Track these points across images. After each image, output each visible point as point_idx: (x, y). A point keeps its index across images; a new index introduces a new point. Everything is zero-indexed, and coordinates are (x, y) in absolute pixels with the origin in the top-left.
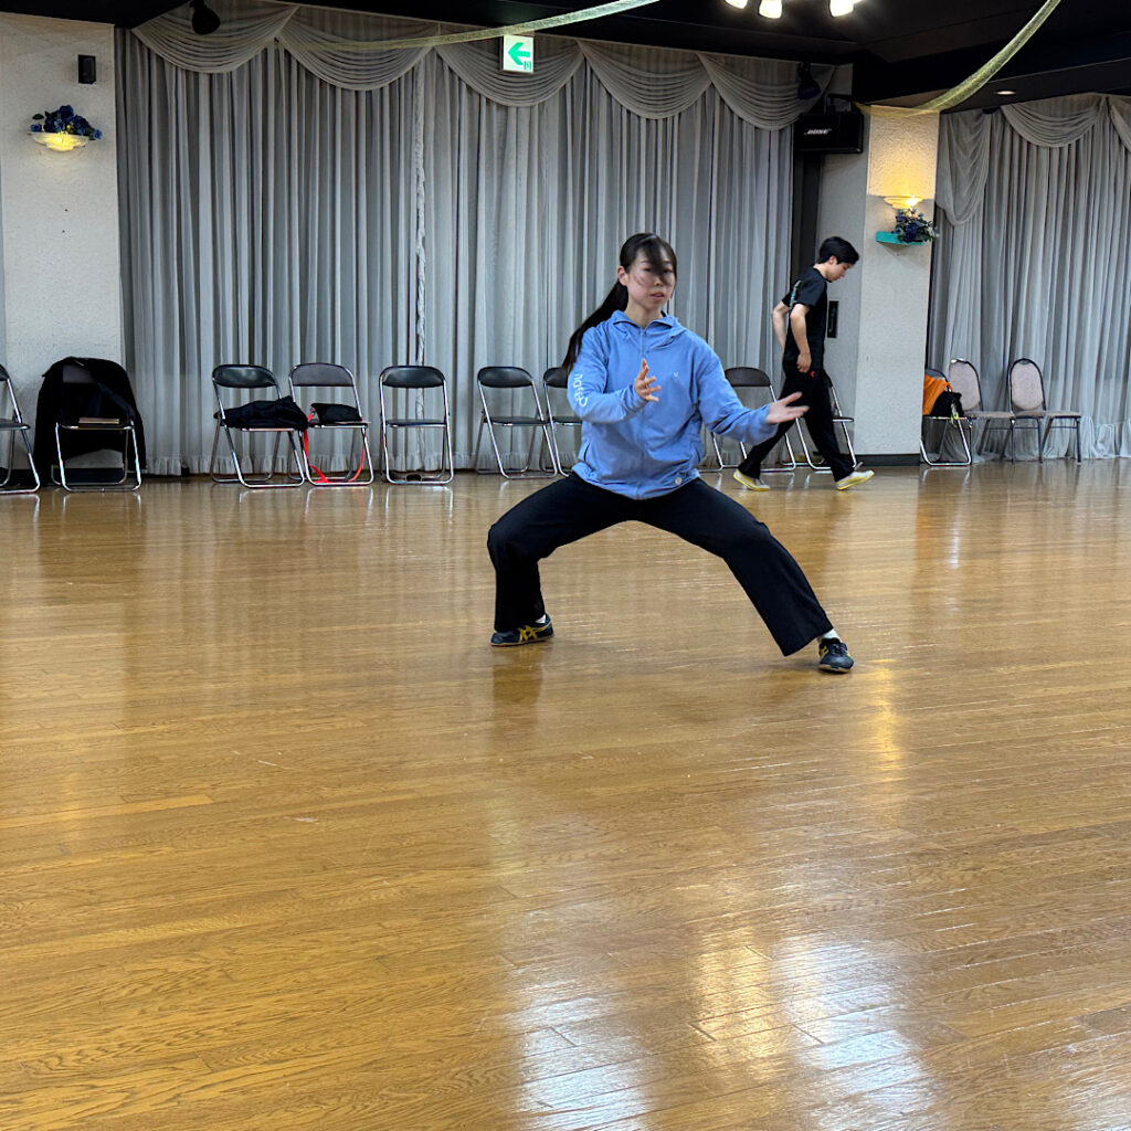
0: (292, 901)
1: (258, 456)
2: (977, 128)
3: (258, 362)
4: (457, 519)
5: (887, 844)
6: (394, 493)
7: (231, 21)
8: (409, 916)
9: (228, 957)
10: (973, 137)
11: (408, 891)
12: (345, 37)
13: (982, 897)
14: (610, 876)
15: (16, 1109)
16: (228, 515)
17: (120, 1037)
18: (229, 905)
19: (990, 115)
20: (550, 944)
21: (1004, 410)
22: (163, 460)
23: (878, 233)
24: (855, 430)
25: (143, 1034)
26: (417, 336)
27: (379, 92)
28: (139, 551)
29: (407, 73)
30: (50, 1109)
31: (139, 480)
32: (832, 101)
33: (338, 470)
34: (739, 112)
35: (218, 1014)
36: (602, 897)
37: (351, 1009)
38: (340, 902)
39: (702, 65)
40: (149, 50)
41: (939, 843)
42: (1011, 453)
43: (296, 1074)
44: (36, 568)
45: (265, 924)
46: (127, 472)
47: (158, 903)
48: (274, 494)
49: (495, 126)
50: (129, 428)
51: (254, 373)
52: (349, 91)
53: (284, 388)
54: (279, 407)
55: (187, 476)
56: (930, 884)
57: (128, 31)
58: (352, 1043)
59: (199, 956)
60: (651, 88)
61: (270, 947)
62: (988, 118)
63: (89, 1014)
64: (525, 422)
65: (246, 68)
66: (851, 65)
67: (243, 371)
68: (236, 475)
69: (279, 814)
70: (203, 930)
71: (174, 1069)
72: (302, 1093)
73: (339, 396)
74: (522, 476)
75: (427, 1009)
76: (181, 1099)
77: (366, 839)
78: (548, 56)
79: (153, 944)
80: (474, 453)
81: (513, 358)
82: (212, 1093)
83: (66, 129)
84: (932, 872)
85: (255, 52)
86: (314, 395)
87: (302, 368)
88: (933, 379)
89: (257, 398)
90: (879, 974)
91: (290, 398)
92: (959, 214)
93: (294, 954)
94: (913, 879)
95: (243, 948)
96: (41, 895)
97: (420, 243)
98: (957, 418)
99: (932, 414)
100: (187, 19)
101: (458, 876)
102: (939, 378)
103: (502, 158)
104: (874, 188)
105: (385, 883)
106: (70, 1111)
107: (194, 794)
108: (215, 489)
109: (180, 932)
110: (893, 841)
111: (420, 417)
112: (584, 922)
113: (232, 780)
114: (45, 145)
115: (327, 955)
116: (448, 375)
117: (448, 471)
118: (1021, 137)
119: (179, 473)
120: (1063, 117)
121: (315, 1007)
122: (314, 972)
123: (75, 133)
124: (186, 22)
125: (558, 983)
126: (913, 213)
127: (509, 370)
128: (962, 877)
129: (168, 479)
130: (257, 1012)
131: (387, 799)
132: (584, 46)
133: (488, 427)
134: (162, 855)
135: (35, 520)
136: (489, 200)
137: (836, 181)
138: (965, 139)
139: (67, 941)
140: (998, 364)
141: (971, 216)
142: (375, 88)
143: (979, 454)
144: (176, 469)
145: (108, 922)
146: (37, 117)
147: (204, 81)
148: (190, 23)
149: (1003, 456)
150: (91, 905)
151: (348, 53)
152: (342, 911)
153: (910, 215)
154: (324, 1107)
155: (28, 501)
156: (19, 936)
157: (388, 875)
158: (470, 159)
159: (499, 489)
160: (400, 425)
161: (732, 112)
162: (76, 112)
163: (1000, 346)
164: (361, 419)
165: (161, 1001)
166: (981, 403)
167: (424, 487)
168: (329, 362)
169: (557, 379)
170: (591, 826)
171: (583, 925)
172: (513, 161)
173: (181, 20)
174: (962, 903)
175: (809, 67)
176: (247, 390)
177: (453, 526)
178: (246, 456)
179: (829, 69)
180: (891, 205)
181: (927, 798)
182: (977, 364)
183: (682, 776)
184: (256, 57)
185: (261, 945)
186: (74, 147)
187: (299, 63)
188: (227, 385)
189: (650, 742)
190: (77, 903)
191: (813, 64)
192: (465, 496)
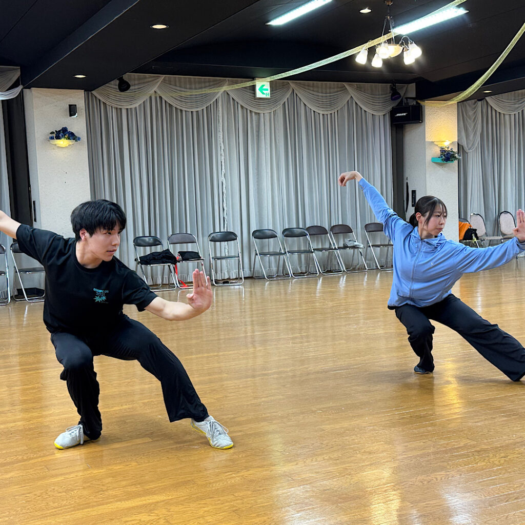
0: (193, 486)
1: (155, 277)
2: (474, 108)
3: (153, 234)
4: (246, 301)
5: (463, 447)
6: (217, 290)
7: (135, 85)
8: (246, 490)
9: (166, 513)
10: (473, 112)
11: (244, 479)
12: (191, 88)
13: (509, 470)
14: (336, 468)
18: (163, 490)
20: (312, 501)
21: (498, 236)
23: (432, 158)
26: (224, 218)
29: (214, 102)
32: (407, 101)
34: (364, 108)
36: (333, 478)
38: (214, 485)
39: (346, 88)
40: (99, 100)
41: (487, 445)
45: (183, 497)
47: (133, 489)
48: (163, 294)
49: (254, 122)
51: (152, 240)
52: (188, 112)
53: (166, 245)
54: (164, 254)
56: (485, 465)
57: (90, 93)
59: (154, 513)
60: (324, 100)
61: (185, 508)
62: (480, 103)
64: (275, 254)
65: (142, 106)
66: (414, 84)
67: (147, 239)
69: (182, 445)
70: (154, 501)
73: (190, 248)
74: (275, 279)
78: (276, 90)
79: (133, 508)
80: (252, 270)
81: (268, 225)
83: (65, 137)
84: (485, 460)
85: (146, 98)
86: (179, 248)
87: (173, 236)
88: (463, 223)
89: (153, 251)
90: (465, 509)
91: (168, 250)
92: (470, 146)
93: (196, 510)
94: (477, 463)
95: (173, 508)
96: (81, 488)
97: (223, 176)
98: (475, 240)
99: (464, 239)
100: (116, 85)
101: (266, 470)
102: (466, 223)
103: (258, 136)
104: (429, 137)
105: (234, 475)
107: (144, 437)
109: (144, 502)
110: (465, 445)
111: (227, 255)
112: (326, 490)
113: (159, 430)
114: (56, 145)
115: (210, 511)
116: (239, 234)
117: (241, 278)
118: (496, 111)
120: (514, 100)
122: (206, 518)
123: (69, 139)
124: (115, 87)
125: (317, 519)
126: (448, 148)
127: (266, 231)
128: (499, 462)
132: (292, 84)
133: (258, 257)
134: (132, 466)
136: (253, 156)
137: (411, 135)
138: (469, 113)
139: (95, 508)
140: (493, 214)
141: (475, 148)
142: (200, 109)
145: (111, 499)
146: (52, 133)
147: (124, 112)
148: (117, 87)
150: (104, 491)
151: (188, 95)
152: (215, 489)
153: (447, 149)
156: (74, 507)
157: (235, 471)
158: (244, 135)
159: (265, 285)
160: (218, 259)
161: (361, 108)
162: (69, 130)
164: (200, 257)
166: (486, 233)
167: (230, 287)
168: (185, 232)
169: (289, 233)
170: (324, 444)
171: (326, 492)
172: (263, 137)
173: (113, 86)
174: (500, 474)
175: (395, 86)
176: (149, 247)
177: (245, 305)
178: (150, 277)
179: (405, 86)
180: (437, 145)
181: (479, 424)
182: (483, 215)
183: (364, 419)
184: (147, 100)
185: (181, 507)
186: (69, 145)
187: (165, 101)
188: (140, 245)
189: (347, 403)
190: (97, 491)
191: (397, 84)
192: (249, 290)
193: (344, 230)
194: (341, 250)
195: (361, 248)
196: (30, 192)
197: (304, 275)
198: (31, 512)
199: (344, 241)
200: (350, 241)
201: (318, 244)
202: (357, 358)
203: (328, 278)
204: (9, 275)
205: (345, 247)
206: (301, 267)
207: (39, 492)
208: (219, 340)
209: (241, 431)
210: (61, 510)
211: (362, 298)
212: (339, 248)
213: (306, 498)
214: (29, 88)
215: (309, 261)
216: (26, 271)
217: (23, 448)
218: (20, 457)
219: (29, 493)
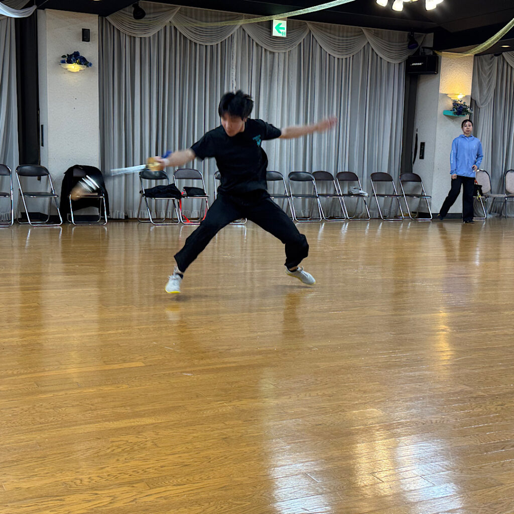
0: (183, 411)
1: (158, 210)
2: (491, 63)
4: (248, 240)
5: (459, 392)
7: (150, 14)
8: (237, 420)
9: (154, 436)
10: (489, 67)
11: (236, 408)
12: (201, 21)
13: (506, 418)
14: (329, 404)
15: (62, 504)
16: (145, 237)
17: (108, 472)
18: (154, 413)
19: (497, 57)
20: (303, 435)
21: (502, 194)
22: (116, 212)
23: (444, 111)
24: (432, 202)
25: (118, 470)
27: (216, 45)
28: (106, 252)
29: (229, 37)
30: (78, 504)
31: (106, 221)
32: (424, 50)
33: (194, 217)
34: (380, 55)
35: (151, 462)
36: (326, 413)
37: (213, 461)
38: (205, 413)
39: (363, 33)
40: (114, 27)
41: (484, 392)
42: (505, 214)
43: (188, 491)
44: (60, 259)
45: (172, 421)
46: (101, 217)
47: (122, 410)
48: (165, 228)
49: (268, 62)
50: (102, 197)
51: (158, 173)
52: (203, 45)
53: (171, 180)
54: (169, 188)
55: (127, 219)
56: (481, 412)
57: (104, 18)
58: (214, 478)
59: (142, 435)
60: (340, 44)
61: (174, 432)
62: (496, 58)
63: (93, 461)
64: (279, 196)
65: (157, 35)
66: (433, 34)
67: (153, 172)
68: (149, 219)
69: (175, 371)
70: (143, 423)
71: (133, 487)
72: (192, 500)
73: (195, 184)
75: (247, 463)
76: (137, 501)
77: (215, 384)
78: (293, 29)
79: (121, 429)
81: (275, 167)
82: (151, 498)
83: (76, 62)
84: (482, 406)
85: (161, 27)
86: (184, 183)
87: (180, 171)
89: (159, 184)
91: (174, 184)
92: (482, 102)
93: (186, 436)
94: (473, 409)
95: (162, 432)
96: (69, 405)
98: (480, 197)
100: (131, 12)
101: (258, 402)
103: (271, 76)
104: (442, 90)
105: (225, 404)
106: (87, 505)
107: (137, 361)
108: (140, 225)
109: (133, 424)
110: (461, 391)
113: (153, 355)
114: (67, 69)
115: (200, 437)
118: (511, 67)
119: (124, 218)
121: (196, 460)
122: (195, 444)
123: (80, 64)
124: (129, 14)
125: (308, 453)
126: (461, 102)
127: (273, 173)
128: (496, 409)
129: (118, 220)
130: (169, 462)
131: (225, 366)
132: (309, 25)
134: (123, 388)
135: (60, 238)
136: (265, 95)
137: (425, 87)
138: (485, 68)
139: (82, 426)
140: (500, 171)
141: (488, 103)
142: (214, 44)
143: (490, 213)
144: (123, 216)
145: (100, 418)
146: (64, 56)
147: (138, 41)
148: (132, 15)
149: (501, 215)
150: (92, 410)
151: (202, 28)
152: (206, 416)
153: (459, 103)
154: (203, 507)
155: (57, 229)
156: (61, 424)
157: (227, 400)
158: (257, 77)
161: (377, 55)
162: (81, 55)
163: (500, 164)
164: (205, 194)
165: (126, 456)
166: (491, 190)
167: (233, 226)
168: (191, 168)
169: (295, 176)
170: (319, 381)
171: (318, 426)
172: (276, 78)
173: (127, 13)
174: (497, 421)
175: (413, 34)
176: (154, 181)
177: (246, 243)
178: (154, 211)
179: (423, 35)
180: (450, 98)
181: (476, 372)
182: (489, 171)
183: (360, 358)
184: (161, 30)
185: (170, 431)
186: (80, 70)
187: (180, 33)
188: (145, 178)
189: (344, 343)
190: (86, 409)
191: (415, 33)
192: (252, 229)
193: (350, 177)
194: (346, 197)
195: (365, 196)
196: (38, 115)
197: (307, 220)
198: (16, 426)
199: (349, 188)
200: (355, 189)
201: (322, 190)
202: (355, 301)
203: (331, 224)
204: (14, 197)
205: (350, 194)
206: (304, 212)
207: (27, 407)
208: (218, 274)
209: (235, 362)
210: (48, 426)
211: (363, 245)
212: (344, 195)
213: (298, 431)
214: (43, 9)
215: (313, 206)
216: (30, 194)
217: (14, 364)
218: (10, 372)
219: (16, 407)
